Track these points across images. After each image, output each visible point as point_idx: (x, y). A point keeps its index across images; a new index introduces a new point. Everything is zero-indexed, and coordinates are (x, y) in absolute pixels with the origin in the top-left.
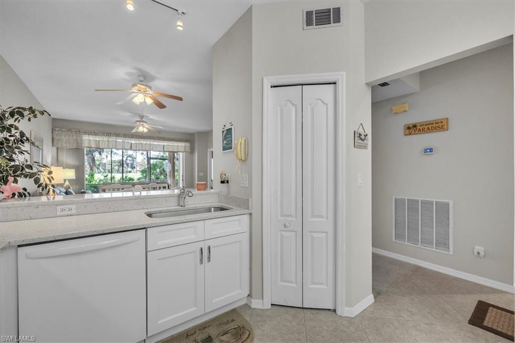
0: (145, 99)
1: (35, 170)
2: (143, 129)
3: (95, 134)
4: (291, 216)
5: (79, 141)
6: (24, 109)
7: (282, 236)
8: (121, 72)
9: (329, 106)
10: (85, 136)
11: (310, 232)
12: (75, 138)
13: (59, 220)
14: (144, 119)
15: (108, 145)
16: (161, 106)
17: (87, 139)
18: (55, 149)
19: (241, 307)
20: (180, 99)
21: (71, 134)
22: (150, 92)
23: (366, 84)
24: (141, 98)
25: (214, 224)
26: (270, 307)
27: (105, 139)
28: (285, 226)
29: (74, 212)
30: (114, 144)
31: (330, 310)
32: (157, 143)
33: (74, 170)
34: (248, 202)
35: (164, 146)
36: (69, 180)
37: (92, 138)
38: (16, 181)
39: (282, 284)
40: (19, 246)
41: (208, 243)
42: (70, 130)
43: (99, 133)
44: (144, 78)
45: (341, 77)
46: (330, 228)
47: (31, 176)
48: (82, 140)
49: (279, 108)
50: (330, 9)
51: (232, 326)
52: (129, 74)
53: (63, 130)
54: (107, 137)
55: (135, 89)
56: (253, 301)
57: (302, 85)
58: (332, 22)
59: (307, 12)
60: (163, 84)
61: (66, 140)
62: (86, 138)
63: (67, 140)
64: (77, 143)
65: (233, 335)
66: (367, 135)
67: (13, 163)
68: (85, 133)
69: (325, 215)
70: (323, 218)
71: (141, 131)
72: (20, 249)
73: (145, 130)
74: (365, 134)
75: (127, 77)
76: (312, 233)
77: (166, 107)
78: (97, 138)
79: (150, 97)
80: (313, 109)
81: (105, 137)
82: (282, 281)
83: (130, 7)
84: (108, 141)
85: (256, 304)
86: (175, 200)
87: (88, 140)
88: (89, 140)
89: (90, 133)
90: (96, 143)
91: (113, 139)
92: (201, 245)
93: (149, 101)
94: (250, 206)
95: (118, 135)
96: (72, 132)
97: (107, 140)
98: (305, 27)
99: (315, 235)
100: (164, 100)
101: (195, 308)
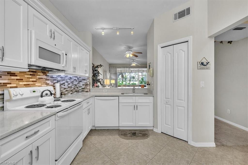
0: (130, 55)
1: (100, 81)
2: (134, 65)
4: (169, 98)
5: (116, 71)
6: (98, 65)
7: (165, 106)
8: (123, 48)
9: (185, 52)
11: (177, 106)
12: (115, 69)
13: (104, 93)
14: (134, 61)
15: (124, 71)
16: (136, 56)
18: (110, 73)
19: (150, 130)
20: (141, 53)
22: (131, 52)
23: (208, 37)
24: (129, 55)
25: (139, 98)
26: (160, 132)
27: (123, 69)
28: (167, 103)
29: (106, 91)
30: (126, 71)
31: (186, 141)
32: (140, 69)
33: (114, 80)
34: (152, 92)
35: (143, 70)
38: (97, 83)
39: (166, 125)
40: (95, 96)
41: (137, 104)
42: (114, 67)
44: (129, 48)
45: (190, 39)
46: (186, 106)
47: (100, 82)
48: (117, 70)
49: (164, 56)
50: (185, 9)
51: (144, 133)
52: (125, 48)
53: (112, 67)
55: (127, 52)
56: (154, 128)
57: (173, 45)
58: (186, 15)
59: (175, 14)
60: (136, 49)
61: (113, 70)
62: (118, 69)
64: (115, 71)
65: (142, 135)
66: (209, 63)
67: (97, 79)
69: (184, 100)
70: (183, 101)
71: (133, 65)
72: (95, 97)
73: (135, 65)
74: (207, 62)
75: (124, 49)
76: (178, 107)
77: (138, 56)
78: (121, 69)
79: (132, 54)
80: (178, 54)
82: (166, 124)
83: (118, 34)
85: (155, 130)
86: (132, 90)
87: (119, 70)
89: (119, 68)
91: (126, 69)
92: (134, 104)
93: (131, 56)
94: (153, 93)
95: (127, 67)
98: (174, 21)
99: (179, 108)
100: (137, 54)
101: (132, 123)
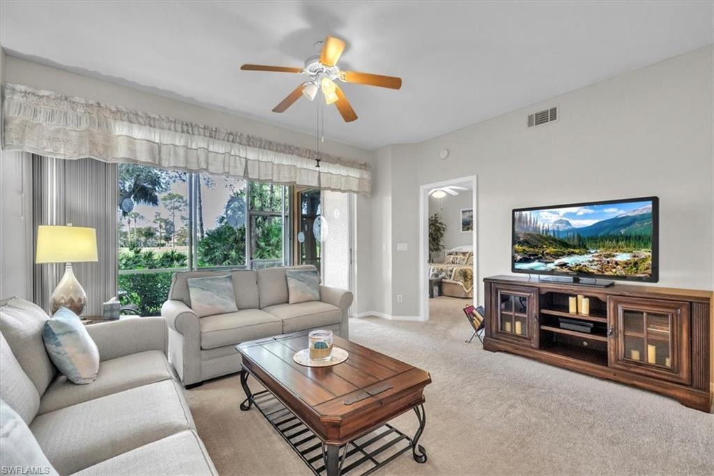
3: (150, 123)
10: (119, 122)
12: (84, 126)
17: (125, 133)
21: (70, 112)
27: (179, 140)
30: (202, 159)
36: (78, 267)
37: (139, 133)
42: (66, 99)
43: (160, 119)
48: (108, 137)
53: (42, 93)
54: (184, 135)
62: (120, 129)
63: (58, 131)
64: (94, 145)
68: (119, 114)
78: (156, 136)
81: (178, 135)
84: (186, 147)
87: (127, 138)
88: (131, 140)
90: (151, 151)
95: (212, 134)
96: (73, 104)
97: (182, 143)
